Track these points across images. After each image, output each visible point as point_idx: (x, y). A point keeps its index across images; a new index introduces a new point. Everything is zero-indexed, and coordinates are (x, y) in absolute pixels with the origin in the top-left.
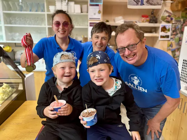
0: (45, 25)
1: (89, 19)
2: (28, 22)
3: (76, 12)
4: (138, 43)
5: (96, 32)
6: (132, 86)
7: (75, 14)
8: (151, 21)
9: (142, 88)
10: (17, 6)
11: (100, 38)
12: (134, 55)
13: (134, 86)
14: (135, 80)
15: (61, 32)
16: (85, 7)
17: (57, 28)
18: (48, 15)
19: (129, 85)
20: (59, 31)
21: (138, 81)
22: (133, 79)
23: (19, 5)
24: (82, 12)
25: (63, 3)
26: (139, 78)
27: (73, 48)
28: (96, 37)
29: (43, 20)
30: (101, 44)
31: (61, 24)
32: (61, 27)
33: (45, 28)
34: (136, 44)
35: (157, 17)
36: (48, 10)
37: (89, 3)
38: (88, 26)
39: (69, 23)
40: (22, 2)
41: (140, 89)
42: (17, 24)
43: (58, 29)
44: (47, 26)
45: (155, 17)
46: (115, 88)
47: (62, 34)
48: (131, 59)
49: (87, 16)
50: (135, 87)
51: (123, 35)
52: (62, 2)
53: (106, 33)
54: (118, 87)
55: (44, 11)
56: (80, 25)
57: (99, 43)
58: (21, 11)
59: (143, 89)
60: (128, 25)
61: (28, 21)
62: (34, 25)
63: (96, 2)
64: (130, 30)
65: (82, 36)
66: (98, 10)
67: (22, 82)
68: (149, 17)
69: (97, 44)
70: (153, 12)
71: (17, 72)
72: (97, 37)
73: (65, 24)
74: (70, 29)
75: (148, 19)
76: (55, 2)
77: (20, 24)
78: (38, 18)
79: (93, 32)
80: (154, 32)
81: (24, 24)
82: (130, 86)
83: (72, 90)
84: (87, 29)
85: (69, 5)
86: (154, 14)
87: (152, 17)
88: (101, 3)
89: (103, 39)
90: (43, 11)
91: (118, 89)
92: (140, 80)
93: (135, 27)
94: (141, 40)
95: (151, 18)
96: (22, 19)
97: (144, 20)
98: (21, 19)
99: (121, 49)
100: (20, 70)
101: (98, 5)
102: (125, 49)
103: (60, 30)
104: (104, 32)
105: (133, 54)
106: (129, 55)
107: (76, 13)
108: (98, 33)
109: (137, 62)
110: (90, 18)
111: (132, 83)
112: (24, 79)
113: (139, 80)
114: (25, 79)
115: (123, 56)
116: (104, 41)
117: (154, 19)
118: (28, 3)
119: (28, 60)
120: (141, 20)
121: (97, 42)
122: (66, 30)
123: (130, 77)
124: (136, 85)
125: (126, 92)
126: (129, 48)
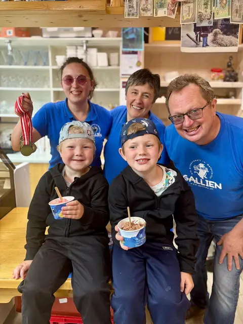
0: (49, 87)
1: (121, 76)
2: (21, 83)
3: (100, 64)
4: (205, 106)
6: (196, 181)
7: (98, 68)
8: (228, 79)
9: (213, 182)
10: (4, 58)
11: (140, 94)
12: (199, 126)
13: (199, 181)
14: (200, 170)
15: (74, 93)
16: (114, 56)
17: (68, 87)
18: (54, 70)
19: (190, 181)
20: (71, 92)
21: (206, 171)
22: (198, 169)
23: (7, 55)
24: (109, 65)
25: (78, 50)
26: (208, 165)
27: (95, 118)
28: (133, 93)
29: (45, 80)
30: (141, 104)
31: (75, 80)
32: (74, 84)
33: (49, 92)
34: (202, 109)
35: (237, 71)
36: (55, 63)
37: (121, 49)
38: (119, 87)
40: (11, 51)
41: (210, 184)
42: (4, 86)
43: (70, 89)
44: (52, 89)
45: (233, 71)
46: (164, 182)
47: (76, 96)
48: (192, 133)
49: (118, 71)
50: (201, 182)
52: (77, 49)
53: (151, 87)
54: (170, 182)
55: (48, 65)
56: (106, 87)
57: (137, 101)
58: (10, 65)
59: (215, 183)
60: (187, 78)
61: (21, 81)
62: (30, 87)
63: (134, 48)
64: (192, 86)
65: (110, 106)
66: (136, 61)
67: (9, 176)
68: (224, 71)
69: (134, 104)
70: (229, 64)
72: (135, 93)
73: (81, 80)
75: (222, 75)
76: (66, 49)
77: (8, 86)
78: (37, 76)
80: (233, 97)
81: (16, 86)
82: (192, 182)
83: (87, 181)
84: (117, 93)
85: (88, 53)
86: (233, 66)
87: (228, 71)
88: (141, 48)
89: (145, 97)
90: (46, 64)
91: (170, 185)
92: (209, 169)
93: (199, 81)
95: (228, 74)
96: (13, 78)
97: (214, 76)
98: (10, 78)
99: (177, 118)
101: (135, 53)
102: (184, 118)
103: (72, 89)
104: (147, 85)
105: (197, 126)
106: (190, 127)
107: (101, 67)
108: (137, 85)
109: (203, 137)
110: (123, 75)
111: (196, 176)
112: (13, 171)
113: (207, 169)
114: (15, 171)
115: (181, 128)
116: (146, 100)
117: (233, 74)
118: (21, 52)
119: (24, 136)
120: (210, 76)
121: (134, 100)
122: (83, 89)
123: (192, 166)
124: (203, 178)
125: (183, 190)
126: (190, 115)
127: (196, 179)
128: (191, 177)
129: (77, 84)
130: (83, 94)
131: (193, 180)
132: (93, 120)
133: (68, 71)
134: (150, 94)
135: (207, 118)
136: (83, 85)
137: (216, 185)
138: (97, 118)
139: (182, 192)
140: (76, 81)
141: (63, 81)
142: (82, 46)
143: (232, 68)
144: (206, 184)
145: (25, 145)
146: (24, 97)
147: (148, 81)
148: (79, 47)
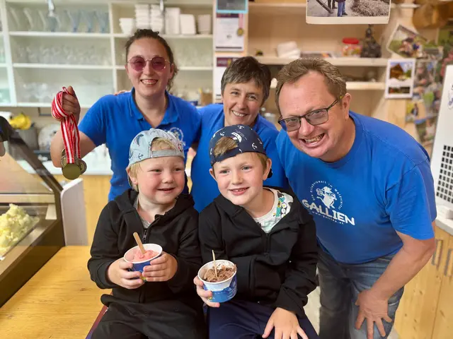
0: (110, 64)
1: (215, 49)
2: (69, 57)
3: (184, 32)
4: (332, 106)
5: (232, 80)
6: (319, 210)
7: (181, 36)
8: (366, 53)
9: (343, 215)
10: (43, 19)
11: (243, 95)
12: (323, 135)
13: (324, 211)
14: (325, 195)
15: (147, 82)
16: (204, 19)
17: (137, 72)
18: (117, 39)
20: (141, 80)
21: (334, 198)
22: (322, 193)
23: (47, 16)
24: (198, 33)
25: (152, 11)
26: (336, 190)
27: (175, 119)
28: (232, 93)
29: (104, 53)
30: (245, 110)
31: (148, 63)
32: (146, 69)
33: (111, 71)
34: (327, 109)
35: (379, 42)
36: (118, 29)
37: (215, 10)
38: (212, 65)
39: (167, 60)
40: (54, 11)
42: (43, 63)
43: (139, 76)
44: (115, 68)
45: (374, 42)
46: (275, 212)
48: (314, 144)
49: (210, 41)
50: (327, 212)
51: (296, 87)
52: (150, 8)
54: (283, 211)
55: (109, 32)
56: (193, 64)
57: (240, 106)
59: (346, 216)
60: (307, 63)
61: (68, 54)
62: (83, 64)
63: (234, 9)
64: (313, 75)
65: (200, 91)
66: (236, 27)
67: (54, 202)
68: (361, 43)
69: (235, 108)
70: (369, 32)
71: (42, 177)
73: (157, 63)
74: (170, 75)
75: (358, 48)
76: (134, 9)
77: (49, 62)
78: (93, 47)
79: (227, 79)
80: (374, 80)
82: (314, 210)
84: (209, 74)
85: (167, 15)
86: (373, 35)
87: (367, 42)
88: (244, 9)
89: (250, 98)
90: (106, 30)
91: (283, 216)
92: (337, 196)
93: (324, 67)
94: (338, 100)
95: (366, 46)
96: (57, 50)
97: (347, 50)
98: (53, 50)
99: (291, 121)
100: (48, 173)
101: (236, 16)
102: (300, 122)
103: (144, 77)
104: (252, 82)
105: (320, 133)
106: (310, 135)
107: (185, 35)
108: (238, 82)
110: (217, 48)
111: (319, 203)
112: (60, 195)
113: (334, 195)
114: (62, 193)
115: (296, 137)
116: (251, 103)
117: (373, 47)
118: (69, 13)
119: (67, 149)
120: (342, 50)
121: (235, 104)
122: (159, 77)
123: (314, 189)
124: (329, 207)
125: (302, 222)
126: (309, 118)
127: (320, 206)
128: (313, 204)
129: (150, 70)
130: (160, 83)
131: (316, 207)
132: (172, 121)
133: (137, 49)
134: (257, 95)
135: (334, 123)
136: (160, 70)
137: (347, 219)
138: (178, 119)
139: (300, 225)
140: (150, 65)
141: (129, 64)
142: (159, 4)
143: (372, 38)
144: (333, 216)
145: (69, 163)
146: (64, 93)
147: (254, 76)
148: (153, 6)
